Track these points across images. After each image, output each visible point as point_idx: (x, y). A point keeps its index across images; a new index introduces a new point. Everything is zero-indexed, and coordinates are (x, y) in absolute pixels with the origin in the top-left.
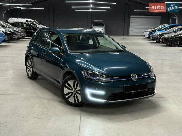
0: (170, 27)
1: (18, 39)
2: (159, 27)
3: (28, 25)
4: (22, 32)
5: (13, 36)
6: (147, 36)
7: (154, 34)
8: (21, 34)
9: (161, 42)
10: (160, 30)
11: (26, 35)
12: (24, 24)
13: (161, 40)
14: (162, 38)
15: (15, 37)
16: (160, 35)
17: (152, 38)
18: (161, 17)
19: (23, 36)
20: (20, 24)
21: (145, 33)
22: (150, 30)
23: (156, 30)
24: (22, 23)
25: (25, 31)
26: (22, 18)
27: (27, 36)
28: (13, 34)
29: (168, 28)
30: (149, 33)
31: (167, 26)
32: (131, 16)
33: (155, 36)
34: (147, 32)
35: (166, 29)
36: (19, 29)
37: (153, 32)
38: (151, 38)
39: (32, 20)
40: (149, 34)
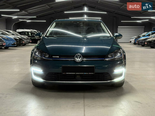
0: (153, 34)
1: (24, 45)
2: (143, 34)
3: (33, 33)
4: (28, 39)
5: (21, 42)
6: (133, 42)
7: (139, 39)
8: (28, 41)
9: (146, 45)
10: (144, 36)
11: (31, 41)
12: (29, 33)
13: (146, 43)
14: (146, 41)
15: (22, 42)
16: (144, 40)
17: (138, 42)
18: (144, 27)
19: (28, 42)
20: (26, 33)
21: (131, 39)
22: (135, 37)
23: (141, 36)
24: (28, 32)
25: (31, 39)
26: (27, 29)
27: (32, 43)
28: (20, 39)
31: (150, 33)
32: (119, 27)
33: (140, 40)
34: (133, 38)
35: (149, 35)
36: (25, 37)
37: (138, 38)
38: (137, 43)
39: (36, 31)
40: (134, 40)
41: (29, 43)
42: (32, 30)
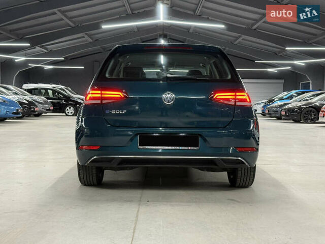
0: (299, 94)
1: (38, 115)
3: (57, 92)
4: (46, 103)
5: (31, 108)
6: (260, 111)
7: (271, 105)
8: (44, 107)
9: (283, 116)
10: (281, 99)
11: (52, 108)
12: (49, 90)
13: (283, 113)
14: (284, 109)
15: (34, 109)
16: (281, 106)
17: (269, 111)
18: (283, 81)
19: (47, 110)
21: (257, 105)
22: (264, 101)
23: (276, 100)
24: (46, 90)
25: (52, 102)
26: (45, 84)
27: (54, 111)
28: (31, 104)
29: (294, 96)
30: (263, 105)
31: (293, 92)
33: (273, 107)
34: (260, 104)
35: (291, 97)
36: (41, 99)
37: (269, 102)
38: (267, 112)
39: (63, 87)
40: (262, 107)
41: (49, 110)
42: (54, 86)
